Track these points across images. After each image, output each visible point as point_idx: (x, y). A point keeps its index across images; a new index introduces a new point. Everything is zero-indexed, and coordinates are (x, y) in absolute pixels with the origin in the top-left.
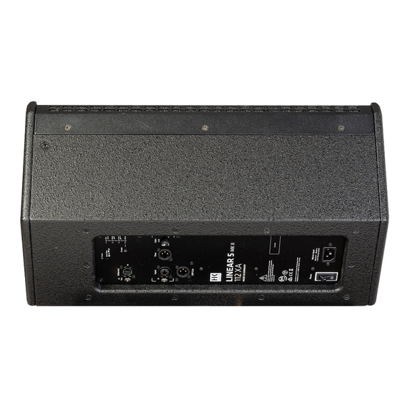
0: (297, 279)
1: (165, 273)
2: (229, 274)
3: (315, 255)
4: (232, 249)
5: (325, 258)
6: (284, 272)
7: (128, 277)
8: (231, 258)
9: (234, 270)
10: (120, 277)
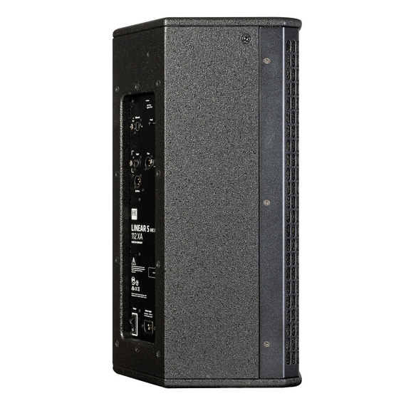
0: (133, 294)
1: (136, 163)
2: (136, 228)
3: (148, 313)
4: (152, 230)
5: (147, 324)
6: (137, 282)
7: (134, 127)
8: (147, 230)
9: (139, 232)
10: (135, 119)
